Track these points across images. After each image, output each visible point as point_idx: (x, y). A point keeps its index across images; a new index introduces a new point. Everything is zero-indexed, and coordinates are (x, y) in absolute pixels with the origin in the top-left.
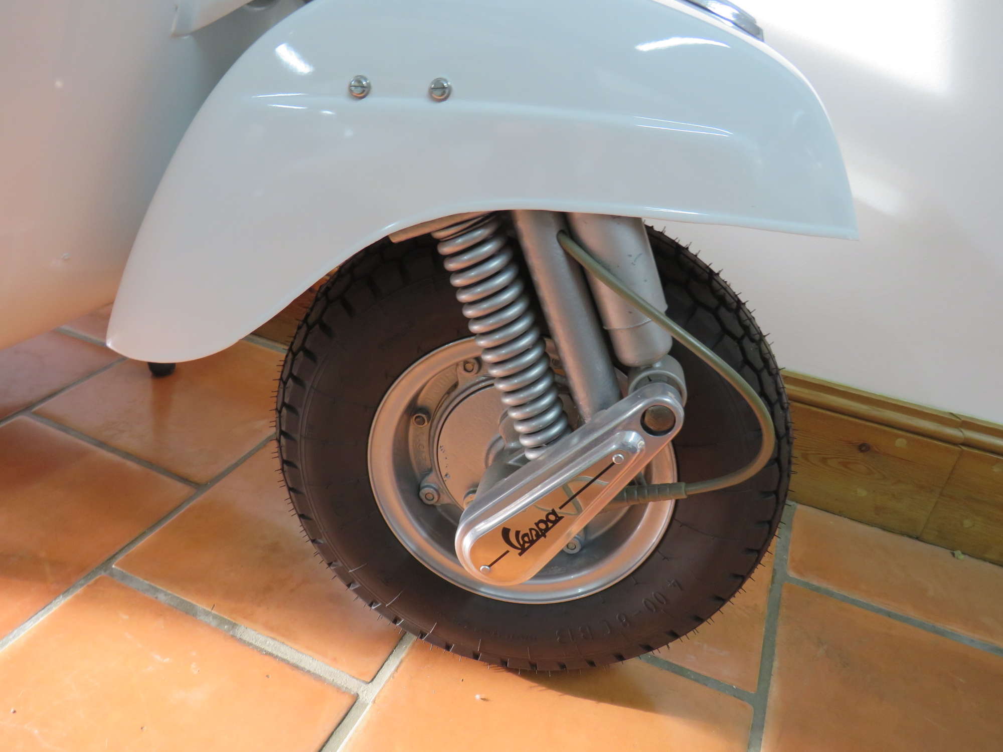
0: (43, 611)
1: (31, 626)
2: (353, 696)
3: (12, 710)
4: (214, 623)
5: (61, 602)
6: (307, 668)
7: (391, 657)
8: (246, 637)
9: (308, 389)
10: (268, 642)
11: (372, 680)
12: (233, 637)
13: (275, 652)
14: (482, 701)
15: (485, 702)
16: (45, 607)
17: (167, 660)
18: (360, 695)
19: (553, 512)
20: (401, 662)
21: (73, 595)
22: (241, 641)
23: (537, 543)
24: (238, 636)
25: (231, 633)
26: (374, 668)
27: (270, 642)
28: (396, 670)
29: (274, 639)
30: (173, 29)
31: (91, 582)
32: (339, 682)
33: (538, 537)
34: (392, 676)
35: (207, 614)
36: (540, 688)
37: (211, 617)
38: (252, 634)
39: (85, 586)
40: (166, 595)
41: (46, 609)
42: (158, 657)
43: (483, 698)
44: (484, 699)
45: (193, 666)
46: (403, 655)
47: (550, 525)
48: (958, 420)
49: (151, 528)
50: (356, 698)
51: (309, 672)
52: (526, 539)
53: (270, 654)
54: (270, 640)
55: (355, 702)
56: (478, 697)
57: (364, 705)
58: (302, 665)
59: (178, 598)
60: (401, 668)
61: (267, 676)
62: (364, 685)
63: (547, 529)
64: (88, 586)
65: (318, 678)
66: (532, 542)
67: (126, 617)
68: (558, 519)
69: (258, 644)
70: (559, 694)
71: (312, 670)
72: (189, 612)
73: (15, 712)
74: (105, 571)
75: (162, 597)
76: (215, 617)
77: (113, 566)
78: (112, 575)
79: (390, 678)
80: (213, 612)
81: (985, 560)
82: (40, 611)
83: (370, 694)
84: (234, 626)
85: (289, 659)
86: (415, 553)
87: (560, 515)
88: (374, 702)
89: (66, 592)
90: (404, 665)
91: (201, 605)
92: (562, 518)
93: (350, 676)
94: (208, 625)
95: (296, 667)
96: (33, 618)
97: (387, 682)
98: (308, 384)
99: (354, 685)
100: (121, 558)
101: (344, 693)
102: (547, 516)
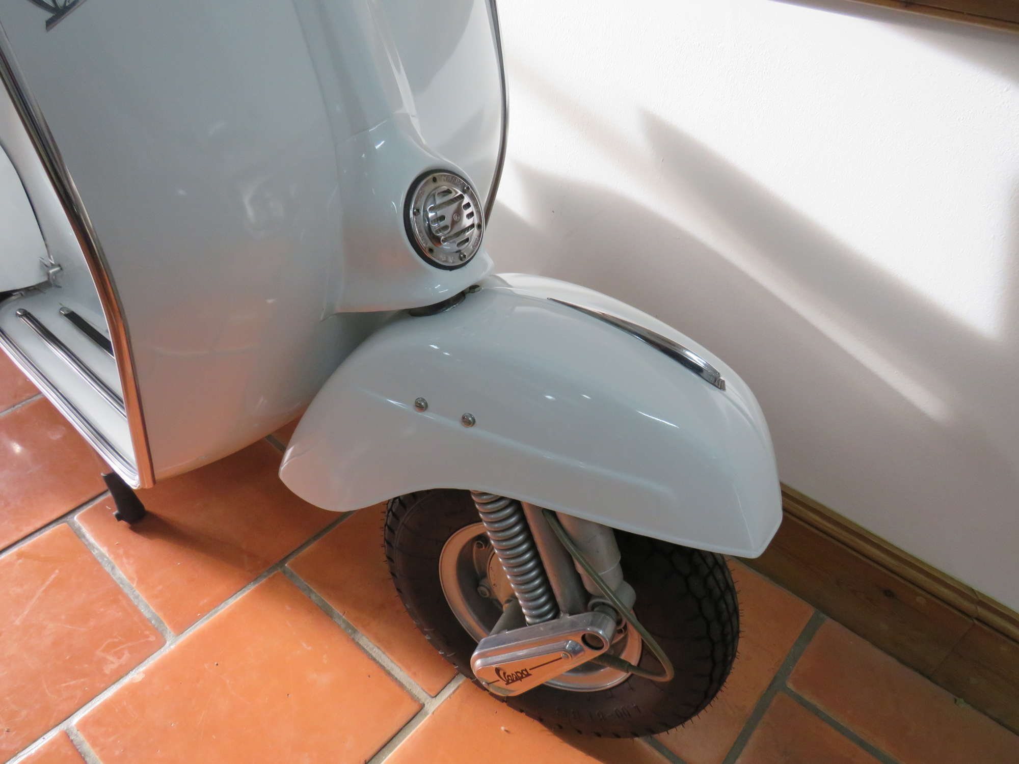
0: (240, 592)
1: (232, 602)
2: (422, 704)
3: (216, 664)
4: (343, 626)
5: (252, 587)
6: (396, 676)
7: (452, 682)
8: (361, 643)
9: (401, 523)
10: (374, 650)
11: (436, 696)
12: (353, 639)
13: (377, 659)
14: (505, 732)
15: (506, 733)
16: (241, 590)
17: (310, 648)
18: (426, 706)
19: (526, 670)
20: (458, 687)
21: (259, 584)
22: (358, 645)
23: (515, 683)
24: (357, 640)
25: (352, 636)
26: (439, 687)
27: (376, 649)
28: (454, 692)
29: (379, 648)
30: (322, 318)
31: (271, 575)
32: (414, 692)
33: (517, 680)
34: (450, 697)
35: (340, 617)
36: (550, 733)
37: (342, 621)
38: (365, 641)
39: (267, 578)
40: (317, 595)
41: (242, 591)
42: (304, 645)
43: (507, 729)
44: (507, 731)
45: (325, 656)
46: (461, 682)
47: (524, 676)
48: (975, 597)
49: (315, 538)
50: (422, 706)
51: (396, 679)
52: (510, 678)
53: (374, 660)
54: (376, 648)
55: (421, 710)
56: (503, 728)
57: (426, 714)
58: (393, 673)
59: (324, 601)
60: (458, 691)
61: (369, 676)
62: (430, 698)
63: (522, 677)
64: (269, 578)
65: (401, 685)
66: (513, 681)
67: (288, 608)
68: (528, 675)
69: (368, 649)
70: (561, 740)
71: (398, 678)
72: (328, 613)
73: (217, 665)
74: (281, 567)
75: (313, 597)
76: (344, 621)
77: (286, 565)
78: (284, 572)
79: (448, 698)
80: (344, 617)
81: (986, 714)
82: (239, 591)
83: (433, 706)
84: (355, 631)
85: (385, 666)
86: (467, 629)
87: (529, 673)
88: (433, 713)
89: (255, 580)
90: (460, 689)
91: (337, 610)
92: (531, 675)
93: (422, 689)
94: (339, 626)
95: (389, 674)
96: (234, 596)
97: (445, 700)
98: (402, 520)
99: (422, 696)
100: (291, 560)
101: (415, 701)
102: (522, 671)
